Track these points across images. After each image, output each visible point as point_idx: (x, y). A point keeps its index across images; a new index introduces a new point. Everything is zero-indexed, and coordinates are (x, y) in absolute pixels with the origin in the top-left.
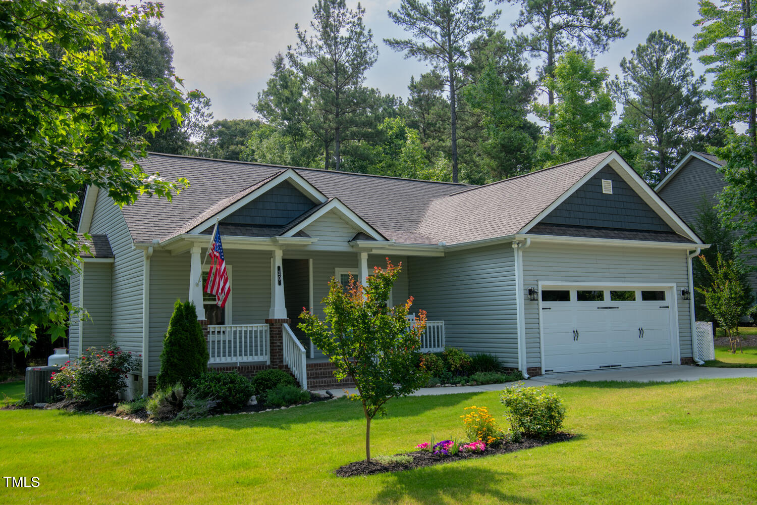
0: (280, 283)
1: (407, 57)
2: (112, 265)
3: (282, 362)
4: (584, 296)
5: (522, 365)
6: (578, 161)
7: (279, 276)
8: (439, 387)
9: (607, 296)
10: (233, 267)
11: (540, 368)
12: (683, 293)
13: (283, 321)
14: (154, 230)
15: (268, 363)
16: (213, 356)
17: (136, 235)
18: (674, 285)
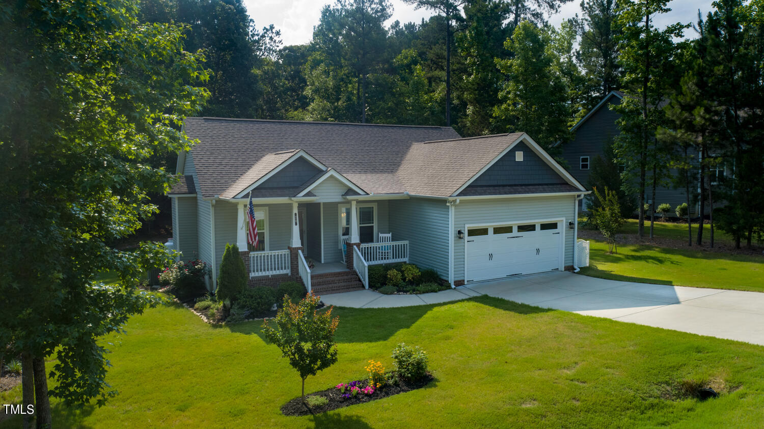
0: (296, 224)
1: (416, 9)
2: (196, 198)
3: (298, 274)
4: (497, 231)
5: (451, 279)
6: (502, 136)
7: (296, 219)
8: (395, 294)
9: (515, 229)
10: (269, 208)
11: (464, 281)
12: (570, 224)
13: (299, 248)
14: (216, 187)
15: (290, 274)
16: (254, 271)
17: (204, 191)
18: (564, 219)
